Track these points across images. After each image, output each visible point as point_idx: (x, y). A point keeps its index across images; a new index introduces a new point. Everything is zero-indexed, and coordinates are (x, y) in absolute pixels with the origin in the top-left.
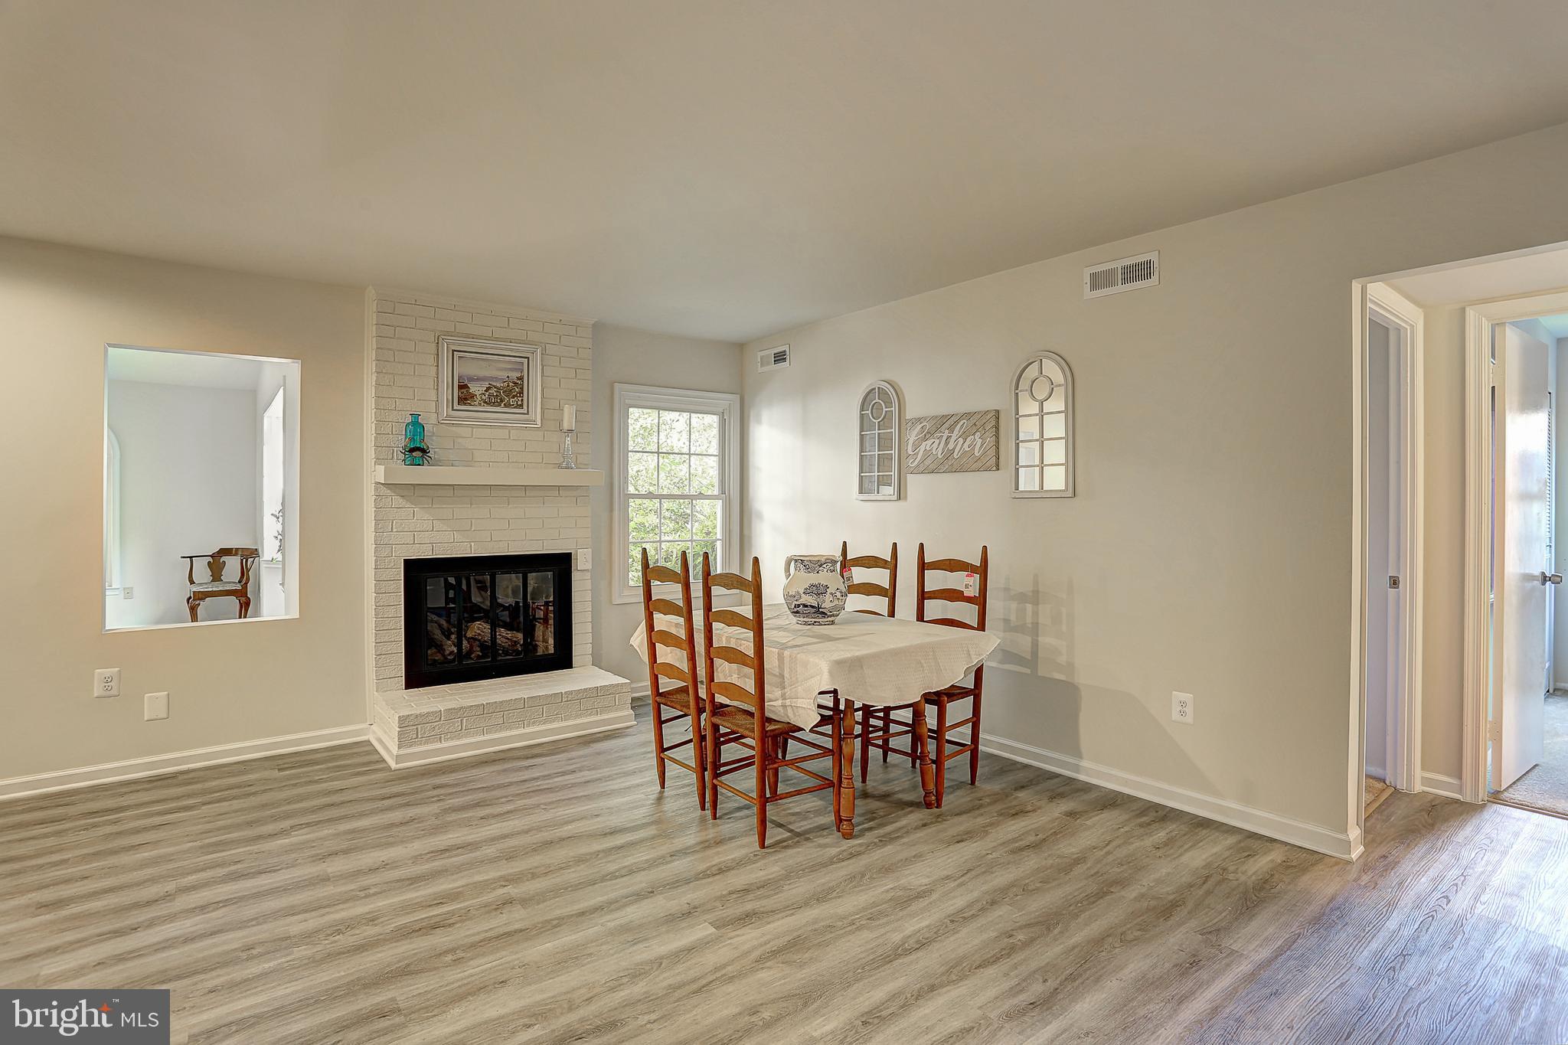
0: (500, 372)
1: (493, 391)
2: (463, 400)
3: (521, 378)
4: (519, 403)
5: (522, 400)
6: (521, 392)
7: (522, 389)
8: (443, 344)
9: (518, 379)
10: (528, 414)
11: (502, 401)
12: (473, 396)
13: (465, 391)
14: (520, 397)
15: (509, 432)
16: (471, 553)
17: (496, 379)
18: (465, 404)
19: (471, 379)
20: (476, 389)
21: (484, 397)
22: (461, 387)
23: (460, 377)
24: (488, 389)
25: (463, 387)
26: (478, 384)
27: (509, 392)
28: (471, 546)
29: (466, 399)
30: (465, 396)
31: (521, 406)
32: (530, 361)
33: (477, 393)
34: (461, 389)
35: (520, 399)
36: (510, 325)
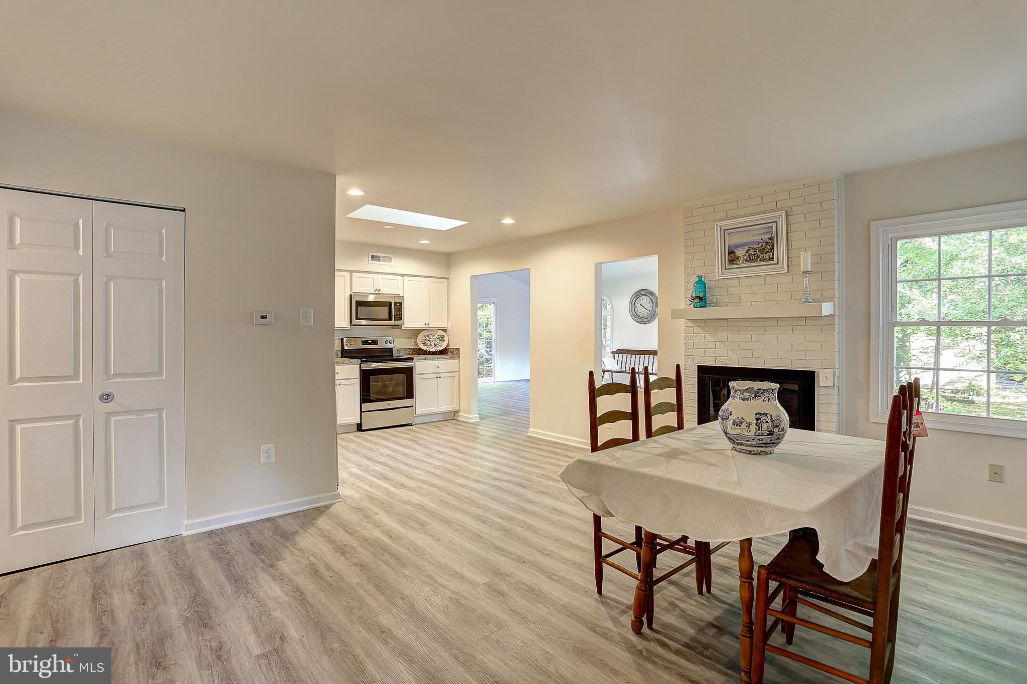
0: (755, 237)
1: (751, 252)
2: (732, 262)
3: (771, 238)
4: (771, 257)
5: (773, 254)
6: (772, 249)
7: (772, 246)
8: (717, 227)
9: (769, 239)
10: (778, 264)
11: (758, 257)
12: (738, 258)
13: (732, 255)
14: (771, 252)
15: (765, 279)
16: (739, 365)
17: (753, 243)
18: (733, 264)
19: (737, 246)
20: (740, 252)
21: (745, 257)
22: (730, 253)
23: (729, 247)
24: (748, 251)
25: (731, 253)
26: (741, 249)
27: (762, 251)
28: (738, 360)
29: (733, 261)
30: (732, 258)
31: (773, 259)
32: (778, 224)
33: (741, 255)
34: (731, 254)
35: (771, 253)
36: (763, 201)
